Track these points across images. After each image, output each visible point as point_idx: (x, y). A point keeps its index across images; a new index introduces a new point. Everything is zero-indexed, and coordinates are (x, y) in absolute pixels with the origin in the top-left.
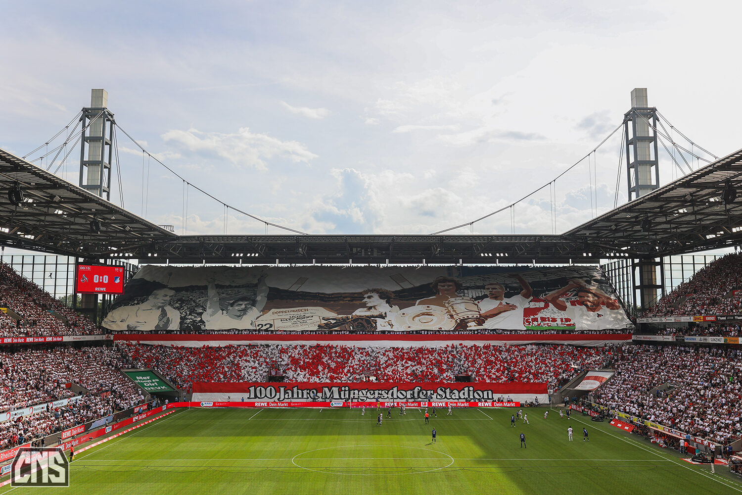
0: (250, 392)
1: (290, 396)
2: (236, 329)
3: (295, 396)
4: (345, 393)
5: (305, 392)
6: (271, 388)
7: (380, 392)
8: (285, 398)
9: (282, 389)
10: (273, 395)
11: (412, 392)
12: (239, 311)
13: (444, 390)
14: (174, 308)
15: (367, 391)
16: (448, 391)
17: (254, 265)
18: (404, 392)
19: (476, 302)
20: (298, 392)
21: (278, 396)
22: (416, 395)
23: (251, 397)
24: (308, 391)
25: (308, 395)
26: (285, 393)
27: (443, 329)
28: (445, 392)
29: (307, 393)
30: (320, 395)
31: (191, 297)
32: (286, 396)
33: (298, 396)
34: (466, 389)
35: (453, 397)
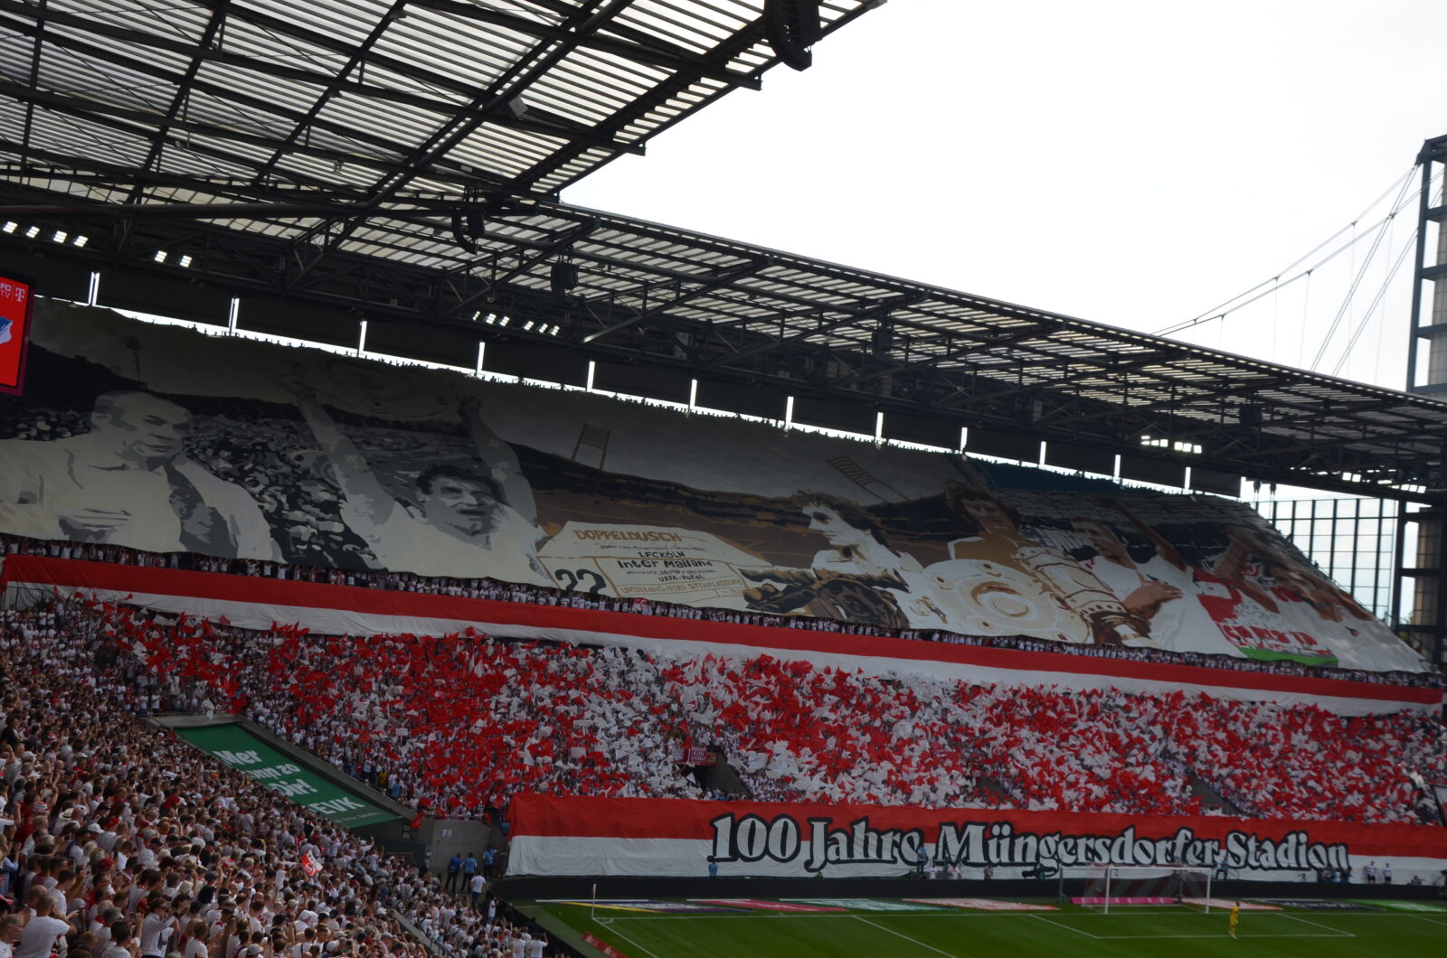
0: (715, 835)
1: (844, 856)
2: (495, 583)
3: (858, 854)
4: (999, 846)
5: (888, 839)
6: (786, 824)
7: (1091, 843)
8: (827, 860)
9: (819, 828)
10: (790, 851)
11: (1169, 845)
12: (463, 512)
13: (1243, 838)
14: (216, 474)
15: (1057, 838)
16: (1252, 844)
17: (408, 361)
18: (1148, 845)
19: (1083, 564)
20: (866, 839)
21: (804, 855)
22: (1178, 853)
23: (719, 855)
24: (897, 838)
25: (896, 850)
26: (829, 840)
27: (1069, 641)
28: (1245, 846)
29: (895, 844)
30: (930, 849)
31: (259, 440)
32: (832, 856)
33: (866, 854)
34: (1292, 838)
35: (1265, 864)
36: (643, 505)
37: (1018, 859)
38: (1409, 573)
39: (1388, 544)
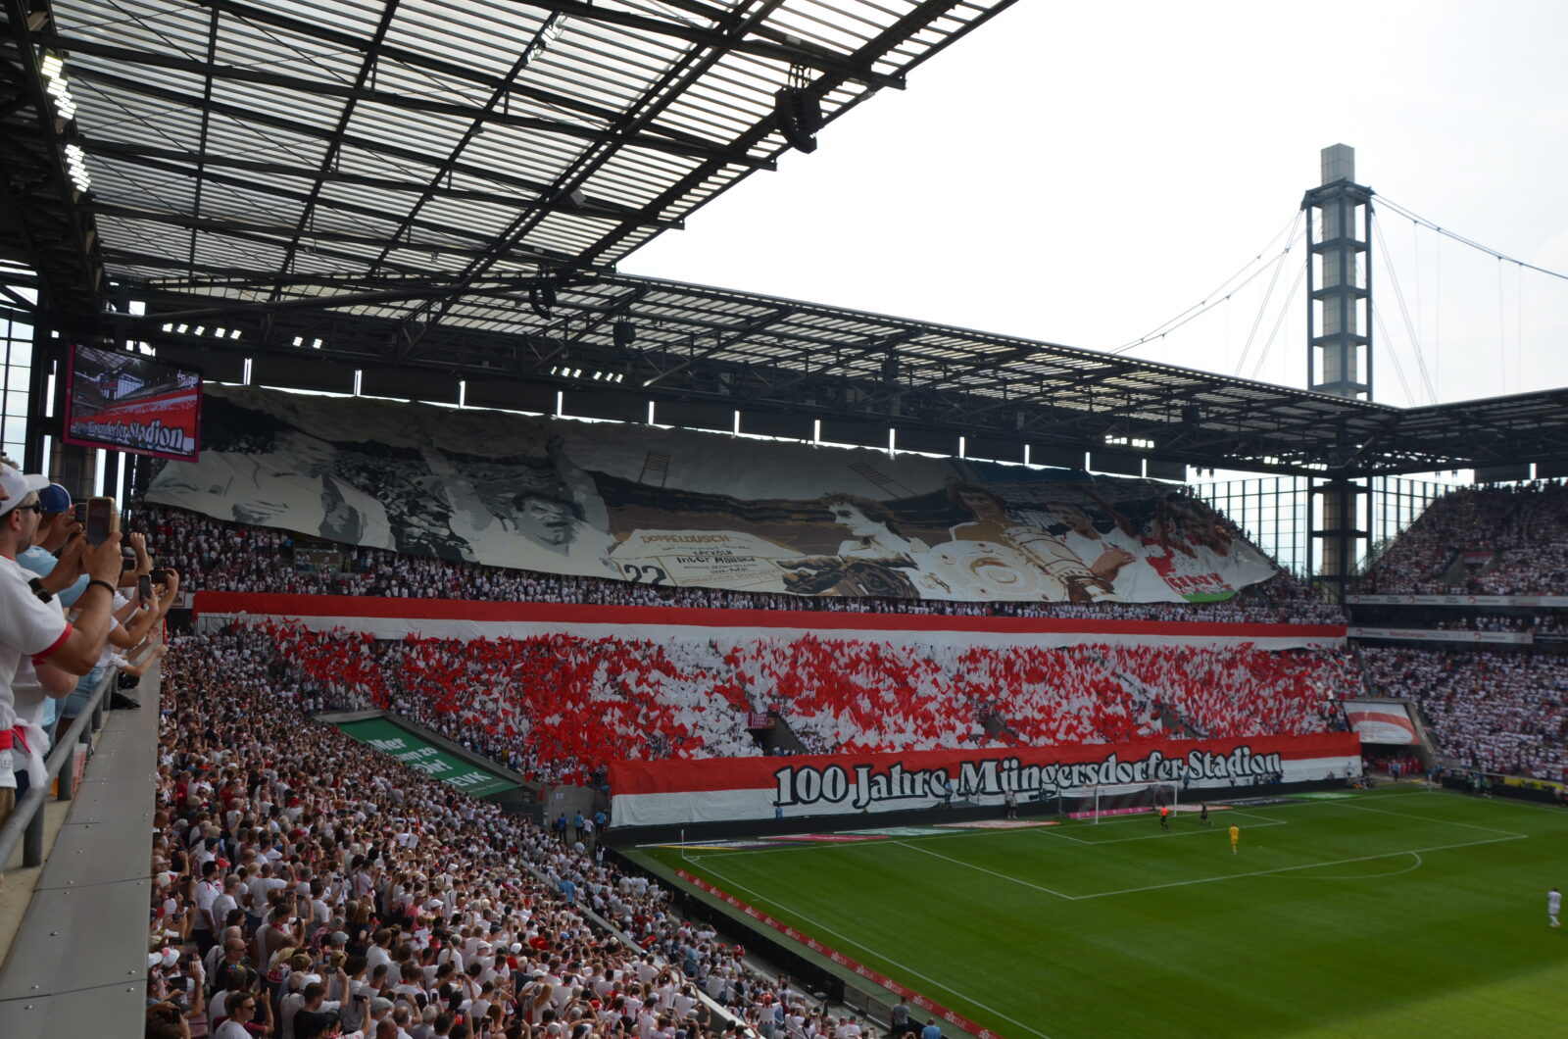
0: (778, 784)
1: (884, 794)
3: (896, 791)
4: (1009, 777)
5: (919, 778)
6: (835, 772)
7: (1082, 769)
8: (871, 798)
9: (863, 773)
10: (840, 792)
11: (1144, 766)
12: (548, 525)
13: (1199, 755)
14: (357, 487)
15: (1057, 766)
16: (1208, 758)
18: (1128, 767)
19: (1057, 539)
20: (902, 779)
21: (852, 796)
22: (1151, 771)
23: (783, 801)
24: (927, 776)
25: (926, 787)
26: (872, 782)
27: (1052, 600)
28: (1202, 762)
29: (925, 780)
30: (954, 784)
32: (875, 795)
33: (902, 791)
34: (1238, 752)
35: (1219, 774)
36: (698, 514)
37: (1025, 785)
38: (1318, 534)
39: (1302, 512)
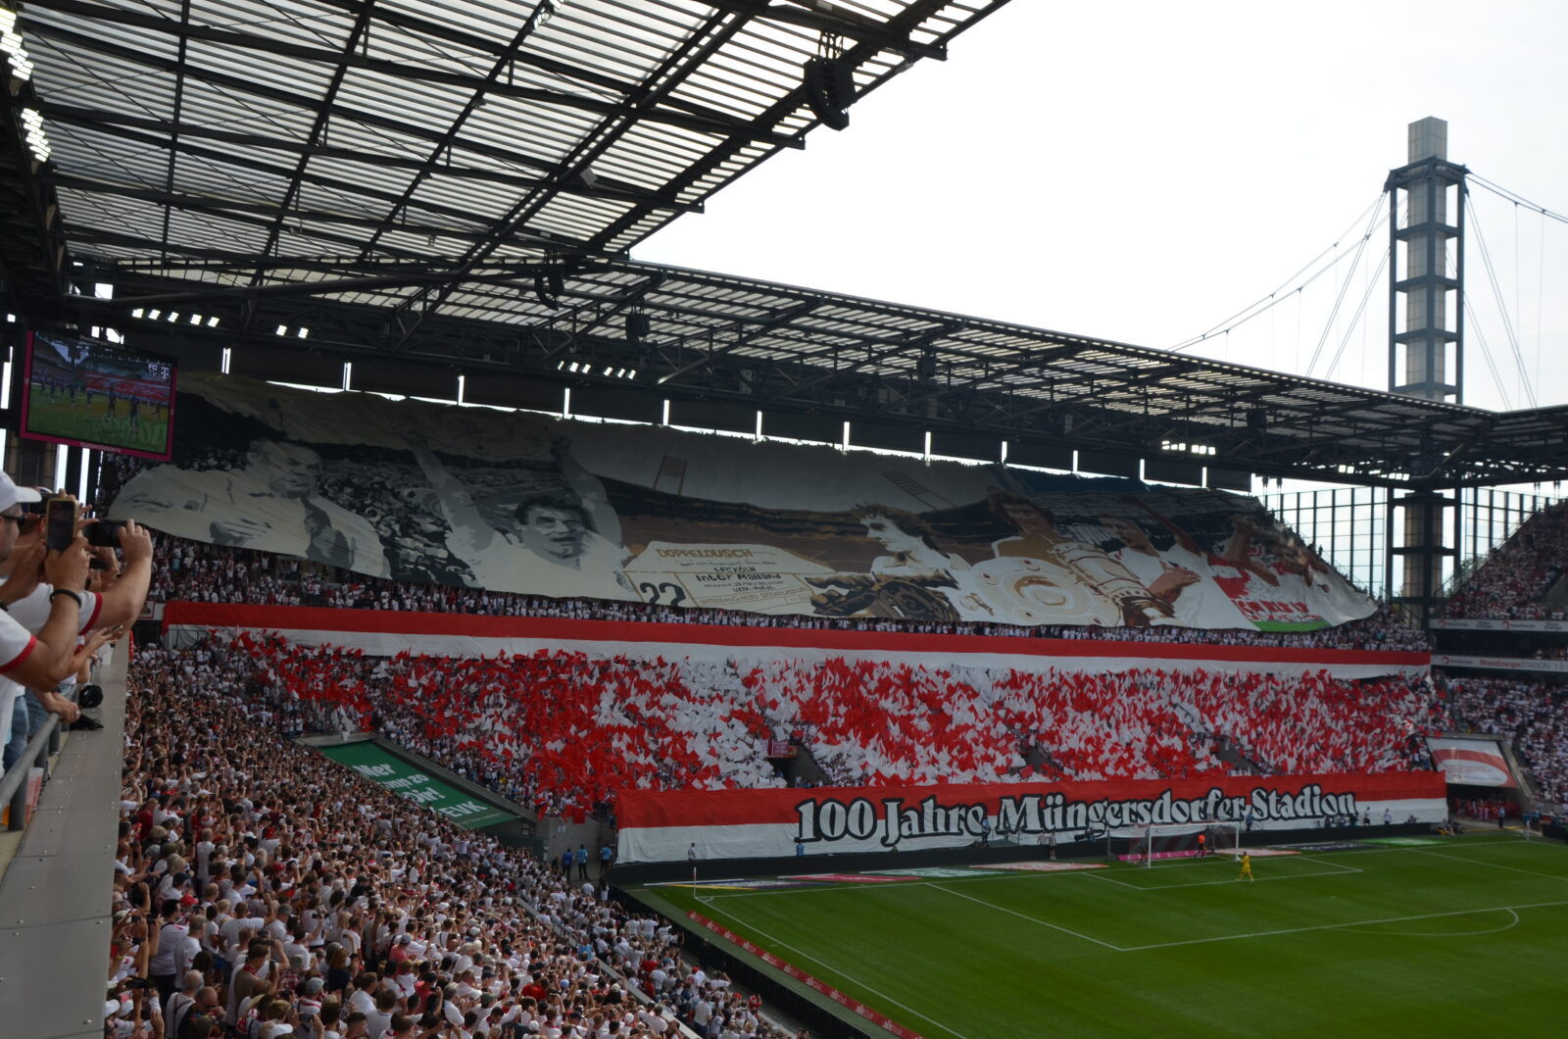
0: (799, 819)
1: (916, 831)
3: (929, 828)
4: (1053, 814)
5: (954, 814)
6: (862, 806)
7: (1134, 806)
8: (900, 836)
9: (892, 807)
10: (867, 829)
11: (1202, 805)
12: (556, 540)
13: (1264, 794)
14: (343, 505)
15: (1105, 803)
16: (1273, 797)
18: (1183, 805)
19: (1112, 555)
20: (935, 814)
21: (880, 833)
22: (1210, 810)
23: (804, 837)
24: (963, 812)
25: (962, 823)
26: (902, 818)
27: (1103, 624)
28: (1267, 801)
29: (960, 817)
30: (992, 821)
31: (377, 479)
32: (905, 831)
33: (935, 828)
34: (1307, 791)
35: (1285, 815)
36: (718, 525)
37: (1070, 824)
38: (1399, 551)
39: (1380, 527)
